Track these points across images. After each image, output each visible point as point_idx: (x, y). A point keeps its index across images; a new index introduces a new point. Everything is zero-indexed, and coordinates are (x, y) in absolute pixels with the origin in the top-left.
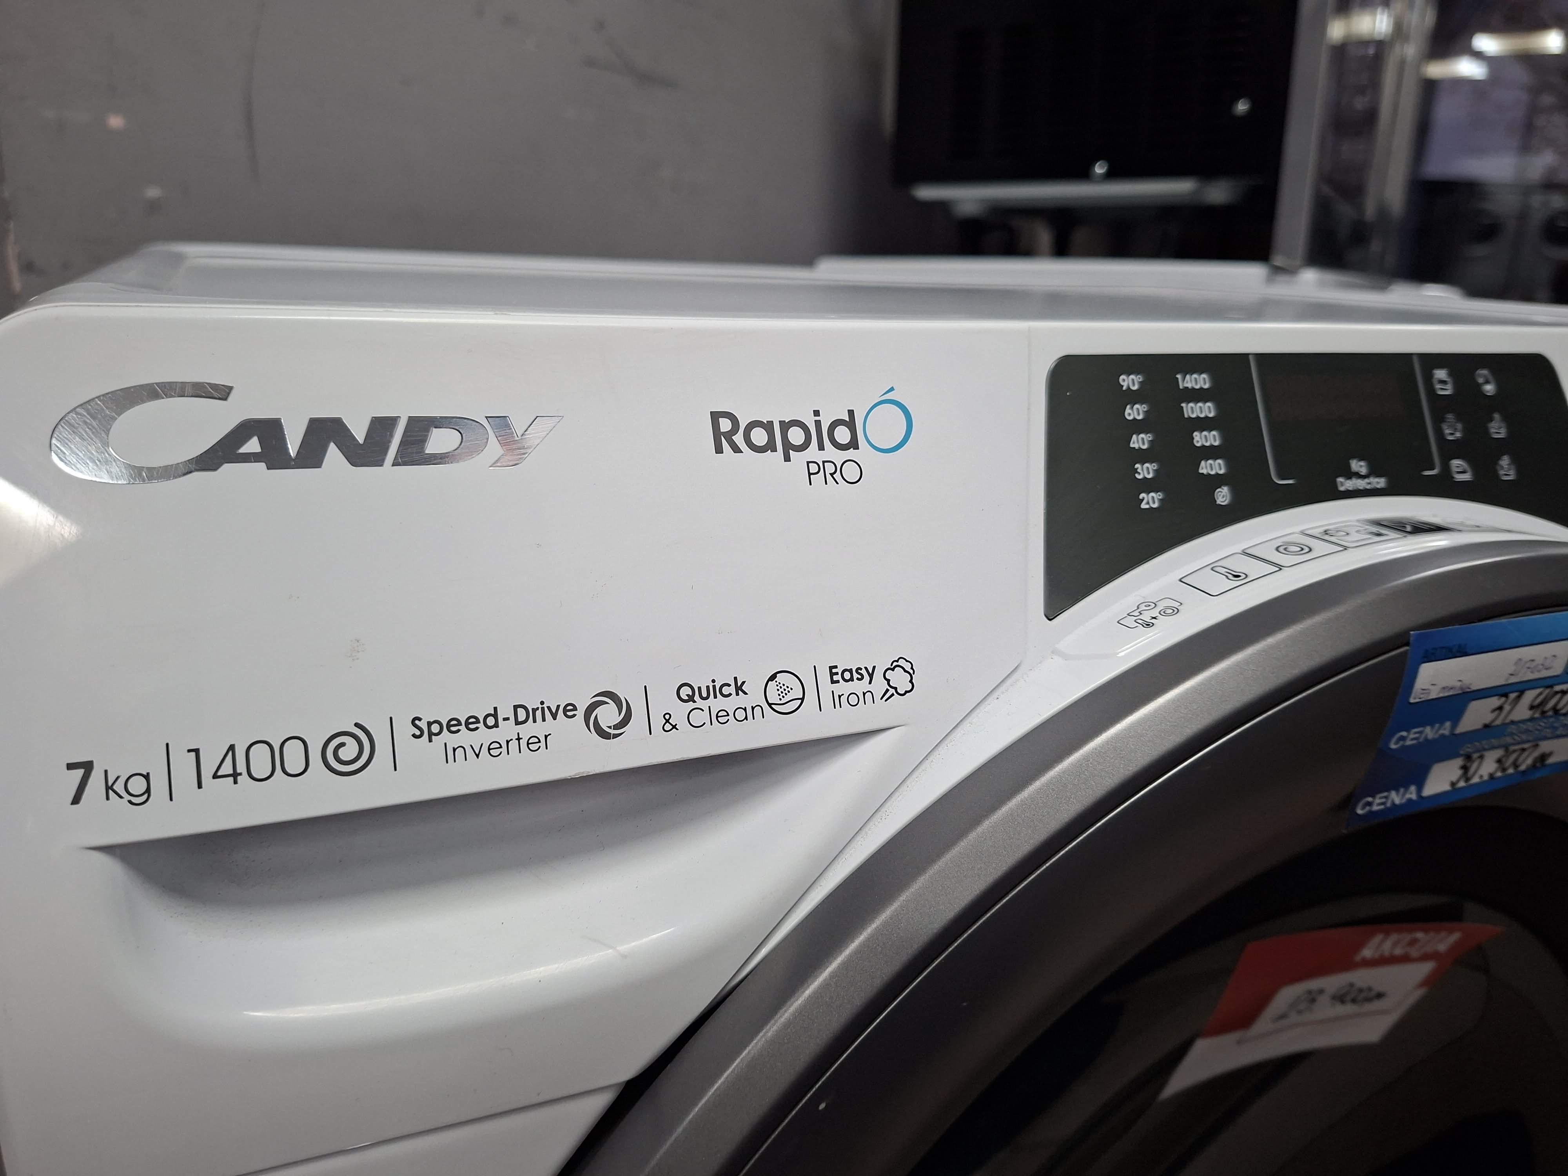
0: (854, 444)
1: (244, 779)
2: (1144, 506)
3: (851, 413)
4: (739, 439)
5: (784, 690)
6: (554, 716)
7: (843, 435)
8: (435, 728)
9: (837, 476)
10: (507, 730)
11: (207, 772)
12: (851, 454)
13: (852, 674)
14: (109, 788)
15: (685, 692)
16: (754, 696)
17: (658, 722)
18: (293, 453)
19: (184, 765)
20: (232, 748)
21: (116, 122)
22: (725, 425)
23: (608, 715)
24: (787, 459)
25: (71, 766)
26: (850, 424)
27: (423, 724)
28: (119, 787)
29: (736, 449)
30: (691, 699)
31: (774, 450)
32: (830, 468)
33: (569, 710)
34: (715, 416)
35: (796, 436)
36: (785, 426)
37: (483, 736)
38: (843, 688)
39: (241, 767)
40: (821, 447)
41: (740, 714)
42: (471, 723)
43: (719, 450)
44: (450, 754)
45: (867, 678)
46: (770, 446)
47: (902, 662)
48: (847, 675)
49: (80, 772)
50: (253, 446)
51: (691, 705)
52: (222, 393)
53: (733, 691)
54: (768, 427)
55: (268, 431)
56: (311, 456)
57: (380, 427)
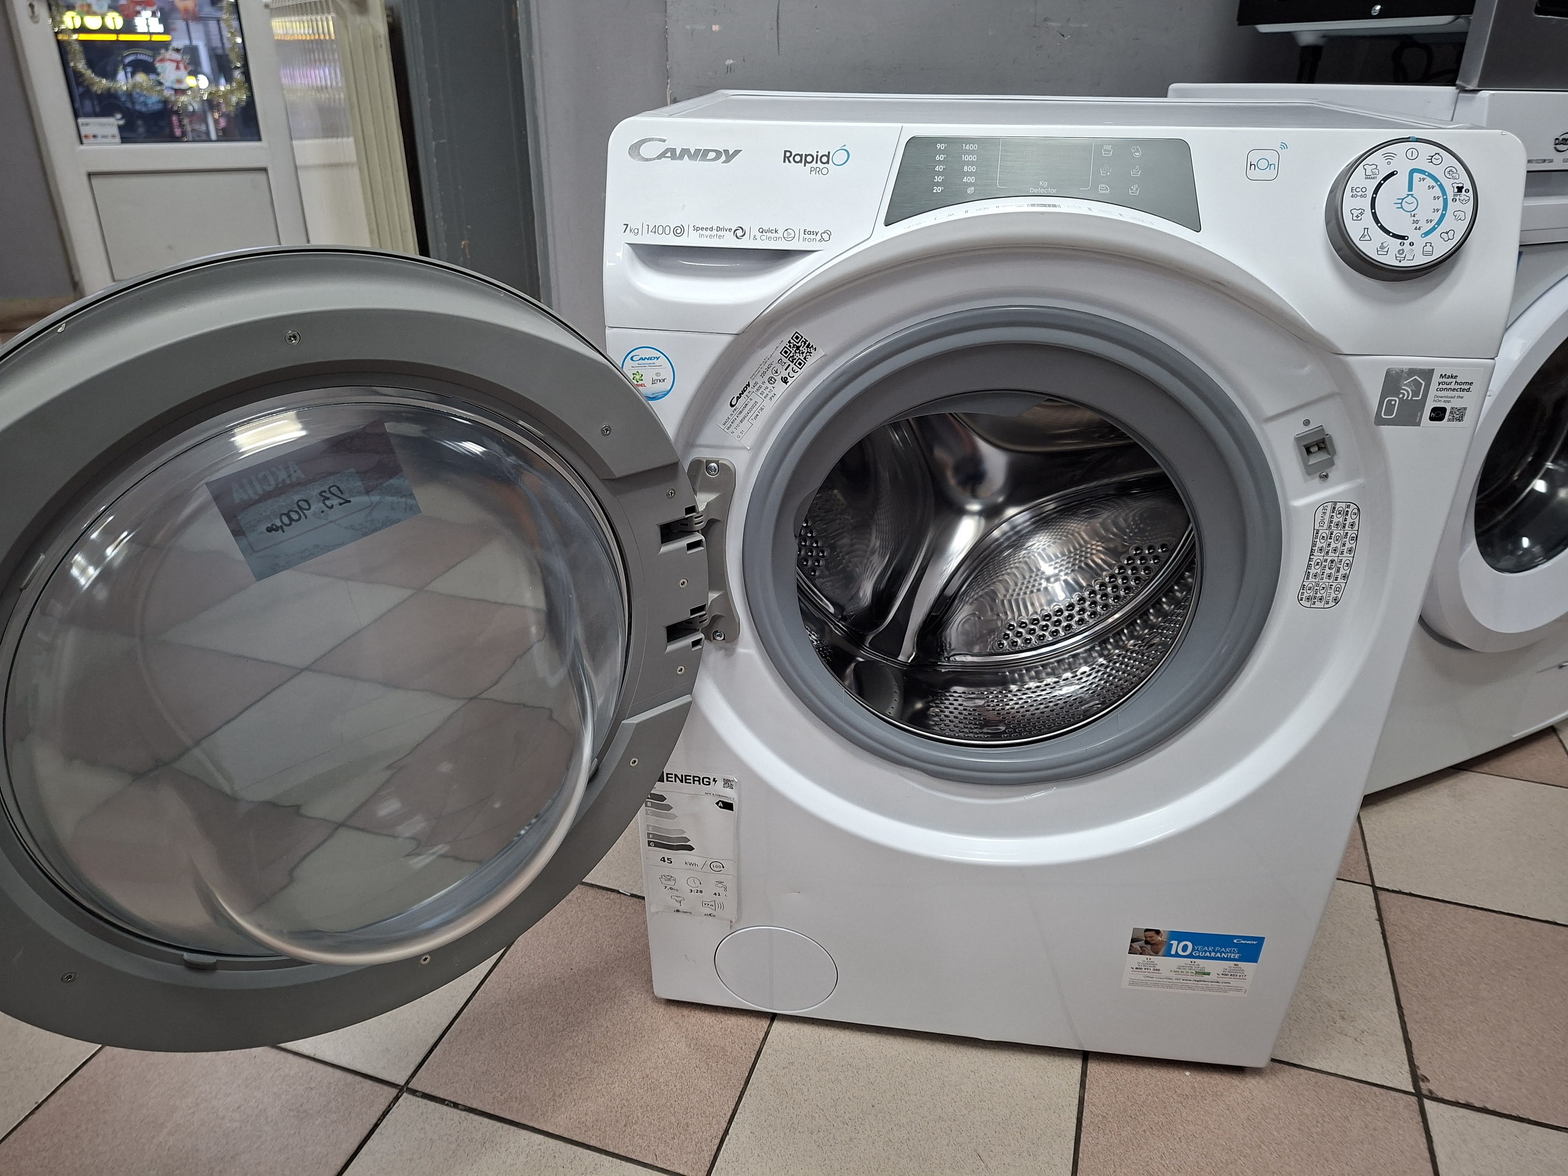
0: (828, 162)
1: (657, 233)
2: (934, 191)
3: (829, 153)
4: (791, 159)
5: (789, 234)
6: (726, 231)
7: (825, 159)
8: (699, 229)
9: (820, 172)
10: (714, 232)
11: (650, 231)
12: (826, 165)
13: (810, 233)
14: (631, 230)
15: (761, 230)
16: (780, 234)
17: (752, 237)
18: (678, 155)
19: (645, 227)
20: (655, 226)
21: (715, 28)
22: (788, 154)
23: (739, 233)
24: (805, 165)
25: (624, 224)
26: (828, 156)
27: (696, 227)
28: (633, 231)
29: (790, 162)
30: (762, 232)
31: (801, 163)
32: (818, 169)
33: (730, 230)
34: (785, 152)
35: (809, 159)
36: (806, 156)
37: (709, 233)
38: (807, 236)
39: (657, 231)
40: (817, 162)
41: (775, 239)
42: (706, 229)
43: (784, 161)
44: (701, 236)
45: (815, 234)
46: (801, 161)
47: (828, 232)
49: (626, 226)
50: (669, 154)
51: (762, 234)
52: (664, 141)
53: (774, 232)
54: (801, 156)
55: (673, 151)
56: (681, 157)
57: (697, 151)
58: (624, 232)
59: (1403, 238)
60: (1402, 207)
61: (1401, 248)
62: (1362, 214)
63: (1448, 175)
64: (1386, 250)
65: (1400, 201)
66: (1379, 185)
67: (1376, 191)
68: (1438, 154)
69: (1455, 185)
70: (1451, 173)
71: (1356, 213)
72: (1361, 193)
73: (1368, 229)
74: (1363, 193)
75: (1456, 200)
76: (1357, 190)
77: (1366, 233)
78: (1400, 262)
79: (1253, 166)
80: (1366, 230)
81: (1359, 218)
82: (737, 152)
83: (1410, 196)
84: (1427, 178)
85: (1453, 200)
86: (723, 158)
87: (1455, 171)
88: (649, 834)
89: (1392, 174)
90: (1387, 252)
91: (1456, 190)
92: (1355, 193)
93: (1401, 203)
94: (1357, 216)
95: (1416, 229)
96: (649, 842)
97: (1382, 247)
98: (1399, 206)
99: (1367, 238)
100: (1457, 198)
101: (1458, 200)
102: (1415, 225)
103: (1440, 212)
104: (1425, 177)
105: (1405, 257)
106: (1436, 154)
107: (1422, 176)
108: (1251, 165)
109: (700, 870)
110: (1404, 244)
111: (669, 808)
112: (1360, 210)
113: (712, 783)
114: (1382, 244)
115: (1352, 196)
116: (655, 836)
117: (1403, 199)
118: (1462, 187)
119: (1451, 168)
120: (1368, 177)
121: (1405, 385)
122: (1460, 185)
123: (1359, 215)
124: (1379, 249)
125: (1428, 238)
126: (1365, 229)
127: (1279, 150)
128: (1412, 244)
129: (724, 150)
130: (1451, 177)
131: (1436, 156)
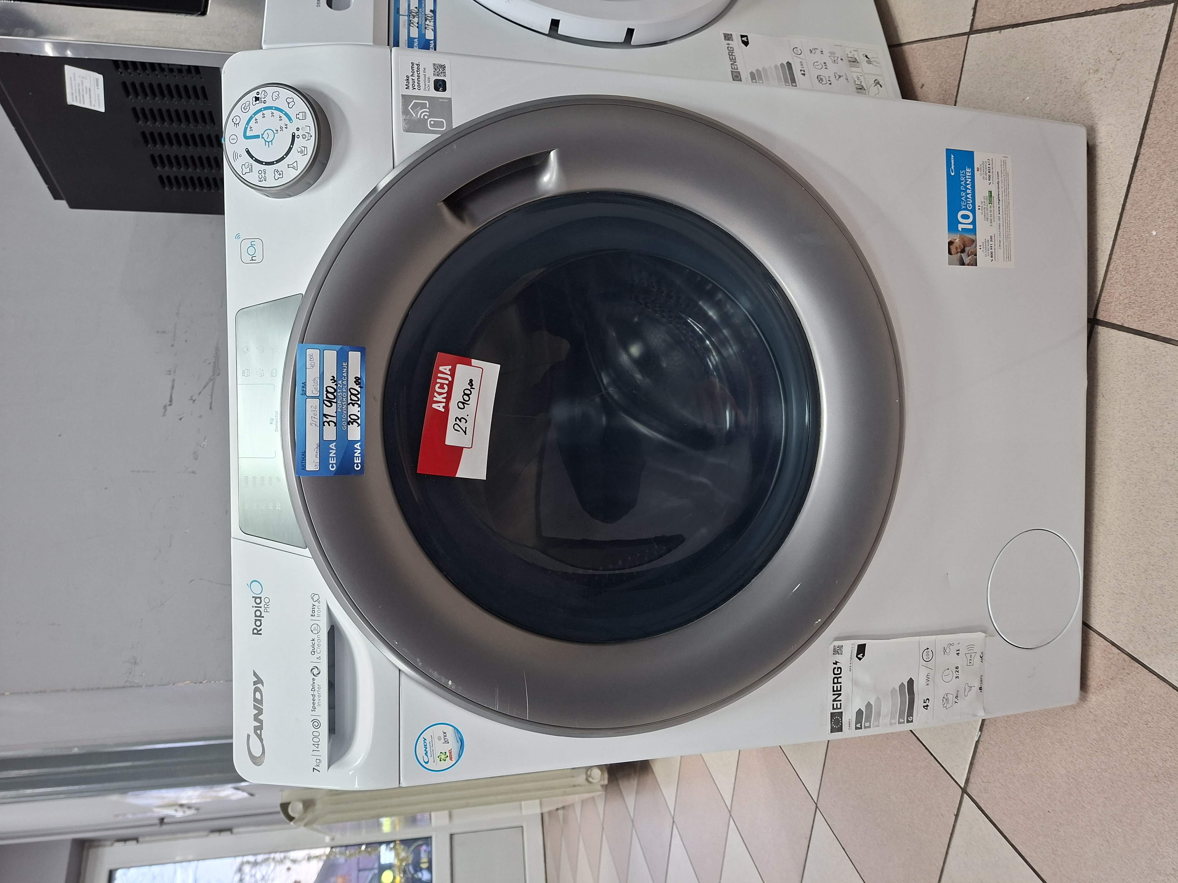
0: (260, 598)
1: (319, 743)
2: (280, 509)
3: (253, 597)
4: (259, 629)
5: (315, 629)
6: (314, 683)
7: (258, 601)
8: (314, 707)
9: (268, 604)
10: (316, 693)
11: (317, 749)
12: (262, 599)
13: (313, 611)
14: (318, 766)
15: (313, 653)
16: (315, 637)
17: (318, 661)
18: (259, 724)
19: (315, 753)
20: (313, 744)
22: (255, 631)
23: (315, 671)
24: (263, 617)
25: (313, 771)
26: (256, 598)
27: (313, 709)
28: (318, 764)
29: (261, 630)
30: (314, 652)
31: (261, 620)
32: (266, 606)
33: (313, 679)
34: (254, 634)
35: (258, 613)
36: (256, 616)
37: (316, 698)
38: (316, 614)
39: (317, 743)
40: (261, 607)
41: (319, 641)
42: (314, 700)
43: (261, 634)
44: (319, 705)
45: (314, 607)
46: (260, 621)
47: (312, 596)
48: (313, 612)
49: (315, 770)
50: (259, 732)
51: (316, 652)
52: (249, 736)
53: (313, 642)
54: (256, 620)
55: (256, 728)
56: (261, 722)
57: (255, 707)
58: (319, 771)
59: (293, 137)
60: (272, 141)
61: (301, 137)
62: (278, 171)
63: (247, 110)
64: (303, 148)
65: (267, 143)
66: (257, 160)
67: (261, 162)
68: (233, 119)
69: (254, 103)
70: (246, 108)
71: (277, 176)
72: (262, 174)
73: (288, 165)
74: (263, 172)
75: (265, 101)
76: (260, 177)
77: (292, 166)
78: (311, 136)
79: (253, 258)
80: (289, 166)
81: (281, 173)
82: (255, 674)
83: (263, 136)
84: (250, 125)
85: (265, 103)
86: (259, 685)
87: (245, 105)
88: (900, 723)
89: (248, 152)
90: (305, 147)
91: (258, 102)
92: (263, 178)
93: (269, 142)
94: (280, 174)
95: (286, 128)
96: (908, 721)
97: (301, 152)
99: (295, 164)
100: (263, 100)
101: (264, 99)
102: (284, 129)
103: (273, 111)
104: (249, 127)
105: (308, 133)
106: (233, 121)
107: (249, 129)
108: (253, 260)
109: (934, 670)
110: (298, 135)
111: (869, 706)
112: (275, 172)
113: (838, 665)
114: (299, 152)
115: (265, 180)
116: (901, 716)
117: (266, 141)
118: (256, 97)
119: (242, 108)
120: (251, 170)
121: (417, 115)
122: (254, 99)
123: (279, 173)
124: (303, 154)
125: (293, 117)
126: (288, 167)
127: (241, 239)
128: (298, 129)
129: (254, 685)
130: (248, 108)
131: (234, 120)
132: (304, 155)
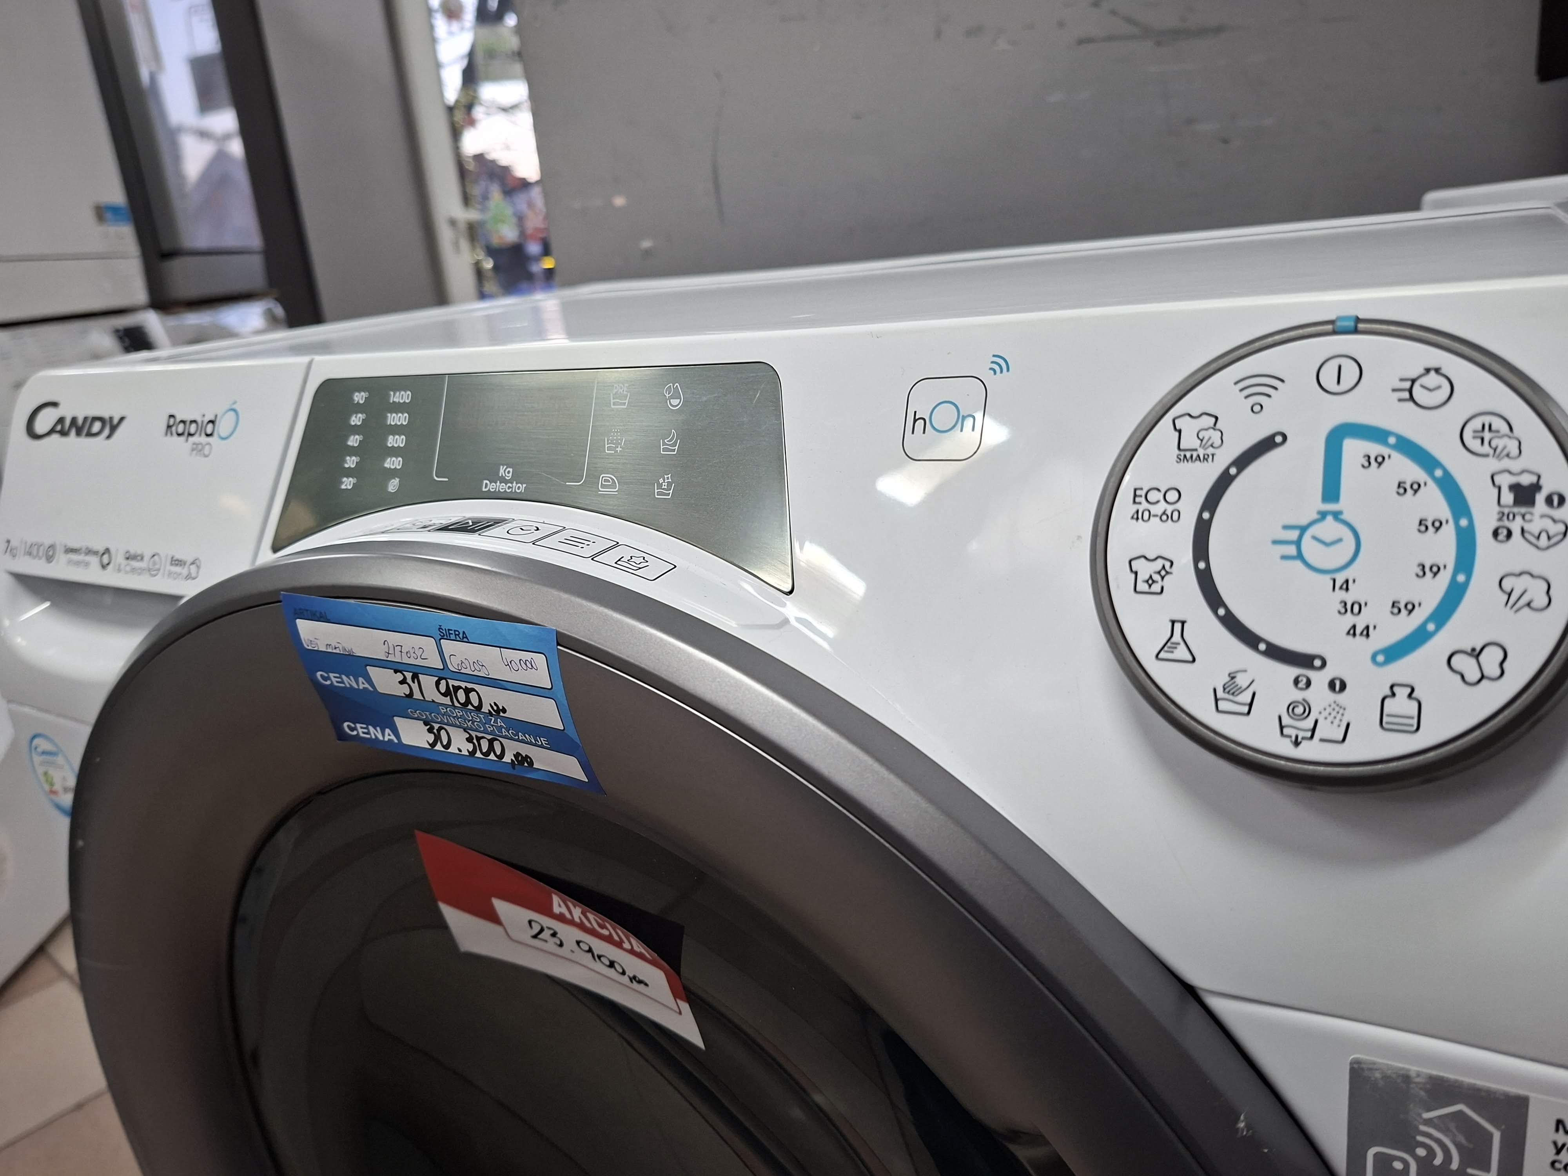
0: (213, 433)
2: (343, 488)
3: (216, 416)
4: (173, 429)
5: (155, 563)
6: (94, 554)
7: (210, 428)
9: (202, 452)
10: (83, 557)
11: (26, 552)
12: (211, 439)
13: (177, 562)
14: (11, 551)
15: (127, 555)
16: (146, 563)
17: (117, 566)
18: (66, 429)
19: (23, 546)
20: (32, 544)
22: (171, 421)
23: (106, 559)
24: (187, 440)
25: (7, 541)
26: (214, 423)
27: (66, 548)
29: (171, 434)
30: (128, 558)
31: (184, 436)
32: (200, 447)
33: (98, 553)
34: (169, 417)
35: (193, 428)
36: (191, 422)
37: (77, 557)
38: (173, 569)
40: (200, 434)
42: (76, 551)
43: (165, 434)
44: (69, 562)
45: (182, 566)
46: (183, 433)
47: (196, 561)
49: (8, 544)
50: (59, 428)
51: (127, 562)
52: (57, 406)
53: (140, 559)
54: (185, 423)
55: (63, 422)
56: (69, 432)
57: (85, 421)
59: (1304, 660)
60: (1300, 556)
61: (1298, 695)
62: (1163, 573)
63: (1474, 445)
64: (1246, 697)
65: (1296, 534)
66: (1224, 482)
67: (1212, 501)
68: (1437, 371)
69: (1505, 481)
70: (1487, 435)
71: (1145, 569)
72: (1162, 506)
73: (1183, 623)
74: (1170, 509)
75: (1509, 534)
76: (1153, 496)
77: (1177, 637)
78: (1297, 743)
79: (920, 423)
80: (1178, 627)
81: (1156, 588)
82: (122, 419)
83: (1330, 518)
84: (1395, 455)
85: (1496, 534)
86: (107, 431)
87: (1505, 428)
89: (1267, 445)
90: (1251, 705)
91: (1508, 498)
92: (1145, 505)
93: (1298, 543)
94: (1150, 581)
95: (1352, 631)
97: (1231, 688)
98: (1292, 550)
99: (1181, 652)
100: (1516, 526)
101: (1516, 532)
102: (1349, 620)
103: (1445, 577)
104: (1385, 451)
105: (1314, 730)
106: (1428, 371)
107: (1375, 449)
108: (915, 421)
110: (1309, 683)
112: (1160, 562)
114: (1232, 677)
115: (1136, 516)
117: (1303, 529)
118: (1536, 487)
119: (1487, 419)
120: (1185, 456)
121: (1429, 1122)
122: (1527, 480)
123: (1156, 577)
124: (1220, 694)
125: (1400, 670)
126: (1173, 622)
127: (987, 376)
128: (1338, 686)
129: (109, 417)
130: (1486, 449)
131: (1433, 379)
132: (1216, 700)
